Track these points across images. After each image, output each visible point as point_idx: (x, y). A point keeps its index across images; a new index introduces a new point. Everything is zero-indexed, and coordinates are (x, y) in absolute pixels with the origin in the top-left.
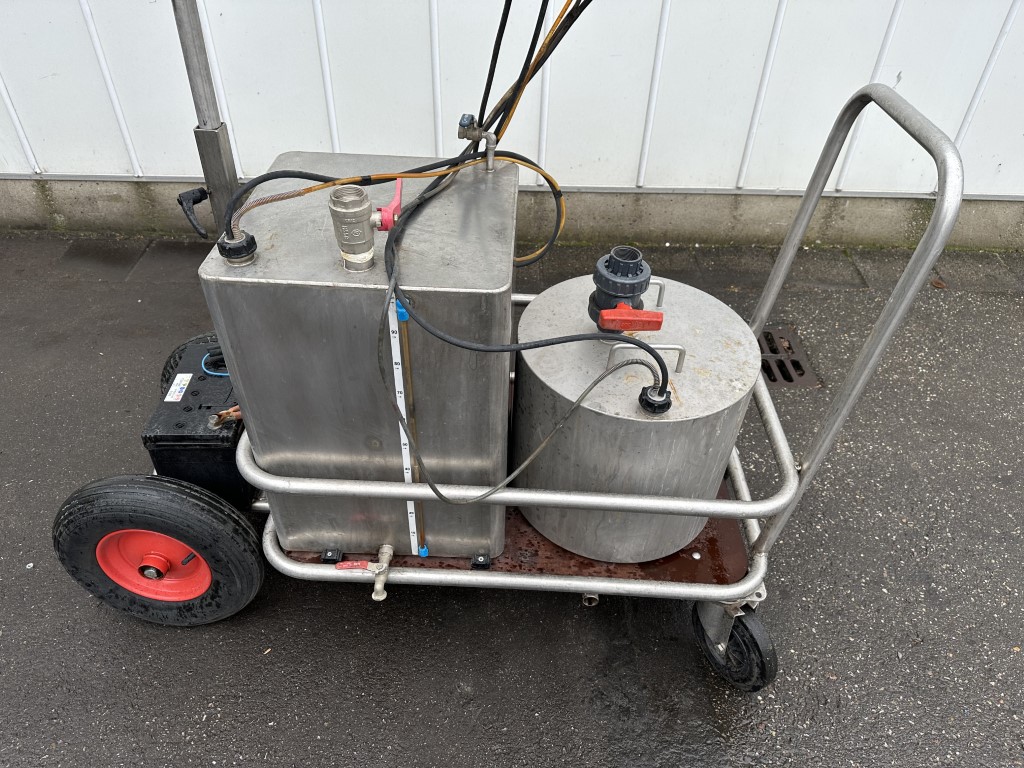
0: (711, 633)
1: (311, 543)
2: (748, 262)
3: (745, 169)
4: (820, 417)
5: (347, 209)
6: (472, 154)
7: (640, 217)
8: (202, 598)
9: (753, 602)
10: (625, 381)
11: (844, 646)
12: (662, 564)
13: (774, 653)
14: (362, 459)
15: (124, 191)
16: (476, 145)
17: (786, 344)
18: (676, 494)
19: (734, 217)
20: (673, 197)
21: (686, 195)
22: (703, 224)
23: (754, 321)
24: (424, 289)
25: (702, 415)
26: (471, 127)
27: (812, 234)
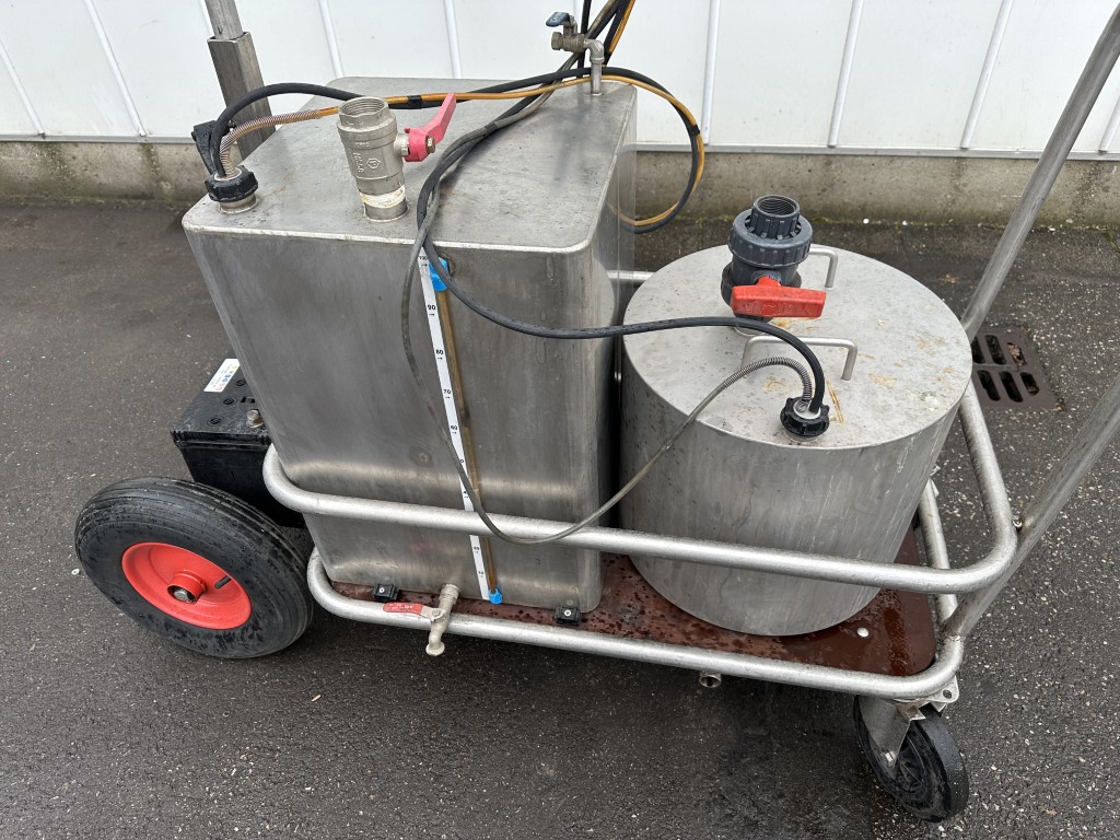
0: (877, 736)
1: (360, 574)
2: (969, 245)
3: (973, 124)
4: (1057, 451)
5: (355, 127)
6: (576, 69)
7: (832, 185)
8: (244, 628)
9: (939, 704)
10: (765, 389)
11: (1070, 768)
12: (815, 639)
13: (964, 777)
14: (410, 475)
16: (580, 57)
17: (1016, 352)
18: (833, 551)
19: (956, 187)
20: (875, 160)
21: (892, 157)
22: (914, 196)
23: (968, 315)
24: (467, 245)
25: (875, 442)
26: (569, 33)
27: (1062, 212)
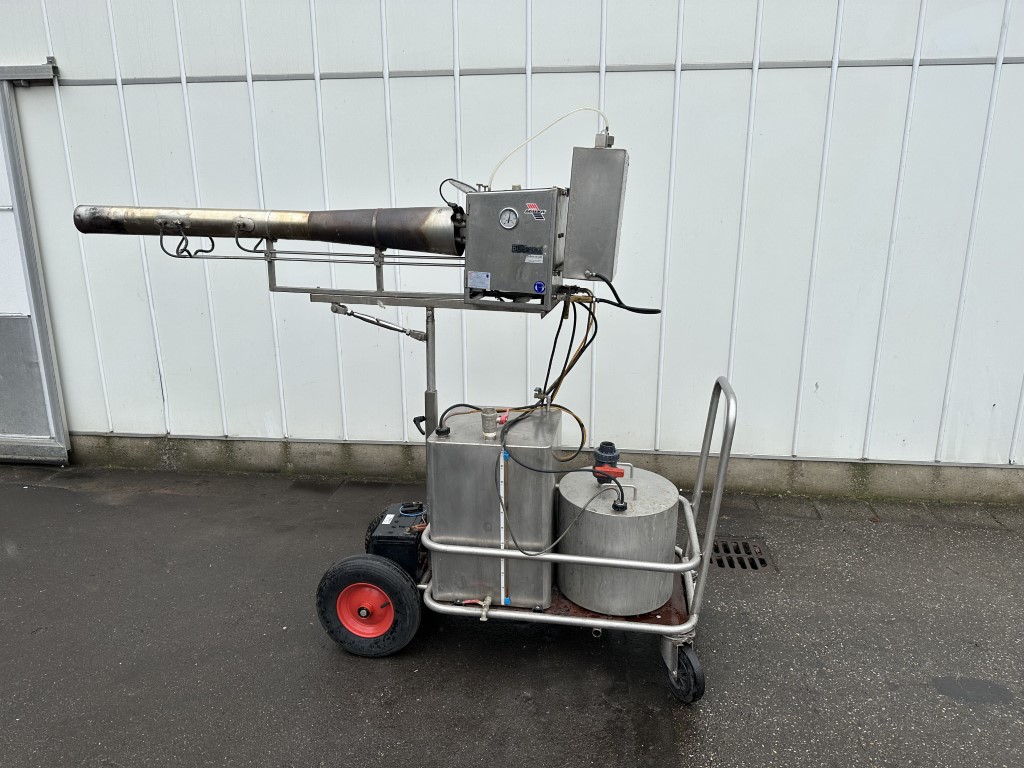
5: (488, 415)
6: (541, 404)
7: (659, 470)
8: (385, 634)
12: (638, 619)
15: (335, 449)
16: (542, 401)
17: (758, 550)
20: (680, 458)
21: (689, 457)
24: (516, 447)
25: (643, 515)
26: (540, 393)
27: (784, 487)
